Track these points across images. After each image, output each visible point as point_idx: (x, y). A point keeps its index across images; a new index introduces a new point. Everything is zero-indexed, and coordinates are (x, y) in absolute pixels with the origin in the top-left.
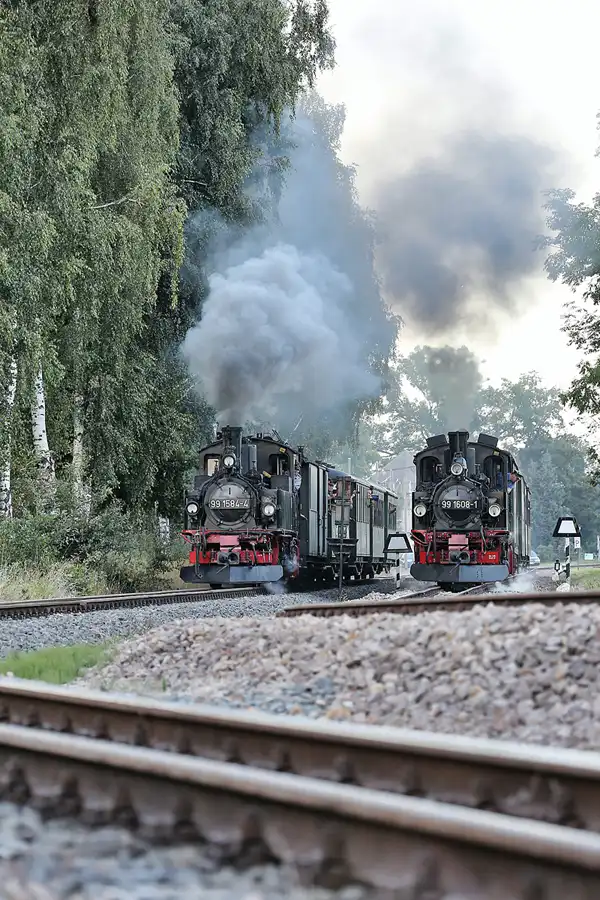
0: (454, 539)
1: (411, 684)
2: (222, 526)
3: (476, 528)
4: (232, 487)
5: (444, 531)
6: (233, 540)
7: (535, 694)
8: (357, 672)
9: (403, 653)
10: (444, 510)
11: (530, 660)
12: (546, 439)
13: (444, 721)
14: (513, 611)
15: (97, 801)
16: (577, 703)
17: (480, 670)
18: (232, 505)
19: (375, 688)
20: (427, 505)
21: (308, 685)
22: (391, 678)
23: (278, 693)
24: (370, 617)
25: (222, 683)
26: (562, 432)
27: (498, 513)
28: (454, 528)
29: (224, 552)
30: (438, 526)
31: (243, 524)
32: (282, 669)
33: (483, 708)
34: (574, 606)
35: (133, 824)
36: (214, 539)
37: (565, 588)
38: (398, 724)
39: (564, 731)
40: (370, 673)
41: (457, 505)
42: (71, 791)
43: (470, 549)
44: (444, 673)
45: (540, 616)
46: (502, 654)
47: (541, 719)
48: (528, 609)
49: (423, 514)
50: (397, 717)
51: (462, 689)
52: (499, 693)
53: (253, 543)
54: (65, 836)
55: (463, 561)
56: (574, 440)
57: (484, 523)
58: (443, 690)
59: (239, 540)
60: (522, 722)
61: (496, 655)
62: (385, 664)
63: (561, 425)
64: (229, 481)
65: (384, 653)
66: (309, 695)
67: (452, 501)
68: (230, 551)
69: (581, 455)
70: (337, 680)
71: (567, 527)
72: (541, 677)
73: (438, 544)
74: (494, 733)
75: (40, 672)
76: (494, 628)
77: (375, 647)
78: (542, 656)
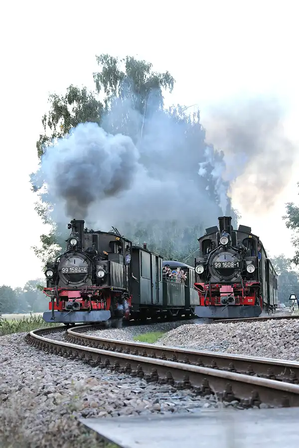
0: (224, 289)
1: (250, 342)
2: (70, 285)
3: (239, 281)
4: (75, 259)
5: (216, 283)
6: (76, 294)
7: (285, 344)
8: (235, 338)
9: (248, 333)
10: (216, 269)
11: (283, 335)
12: (287, 272)
13: (259, 352)
14: (278, 321)
15: (163, 377)
16: (297, 347)
17: (269, 338)
18: (76, 271)
19: (240, 343)
20: (205, 266)
21: (221, 342)
22: (244, 340)
23: (213, 345)
24: (238, 323)
25: (197, 342)
26: (291, 270)
27: (253, 270)
28: (224, 281)
29: (70, 302)
30: (212, 280)
31: (83, 284)
32: (214, 338)
33: (270, 348)
34: (295, 320)
35: (173, 383)
36: (64, 294)
37: (293, 314)
38: (247, 353)
39: (293, 355)
40: (239, 339)
41: (225, 266)
42: (155, 374)
43: (235, 295)
44: (259, 339)
45: (286, 322)
46: (275, 333)
47: (287, 351)
48: (282, 320)
49: (202, 272)
50: (246, 351)
51: (264, 343)
52: (275, 344)
53: (90, 296)
54: (154, 387)
55: (230, 304)
56: (295, 273)
57: (243, 278)
58: (259, 343)
59: (81, 294)
60: (281, 352)
61: (274, 334)
62: (242, 337)
63: (291, 269)
64: (74, 255)
65: (242, 333)
66: (222, 346)
67: (221, 263)
68: (74, 301)
69: (296, 277)
70: (230, 341)
72: (287, 340)
73: (212, 292)
74: (274, 356)
75: (147, 340)
76: (273, 326)
77: (239, 332)
78: (286, 334)
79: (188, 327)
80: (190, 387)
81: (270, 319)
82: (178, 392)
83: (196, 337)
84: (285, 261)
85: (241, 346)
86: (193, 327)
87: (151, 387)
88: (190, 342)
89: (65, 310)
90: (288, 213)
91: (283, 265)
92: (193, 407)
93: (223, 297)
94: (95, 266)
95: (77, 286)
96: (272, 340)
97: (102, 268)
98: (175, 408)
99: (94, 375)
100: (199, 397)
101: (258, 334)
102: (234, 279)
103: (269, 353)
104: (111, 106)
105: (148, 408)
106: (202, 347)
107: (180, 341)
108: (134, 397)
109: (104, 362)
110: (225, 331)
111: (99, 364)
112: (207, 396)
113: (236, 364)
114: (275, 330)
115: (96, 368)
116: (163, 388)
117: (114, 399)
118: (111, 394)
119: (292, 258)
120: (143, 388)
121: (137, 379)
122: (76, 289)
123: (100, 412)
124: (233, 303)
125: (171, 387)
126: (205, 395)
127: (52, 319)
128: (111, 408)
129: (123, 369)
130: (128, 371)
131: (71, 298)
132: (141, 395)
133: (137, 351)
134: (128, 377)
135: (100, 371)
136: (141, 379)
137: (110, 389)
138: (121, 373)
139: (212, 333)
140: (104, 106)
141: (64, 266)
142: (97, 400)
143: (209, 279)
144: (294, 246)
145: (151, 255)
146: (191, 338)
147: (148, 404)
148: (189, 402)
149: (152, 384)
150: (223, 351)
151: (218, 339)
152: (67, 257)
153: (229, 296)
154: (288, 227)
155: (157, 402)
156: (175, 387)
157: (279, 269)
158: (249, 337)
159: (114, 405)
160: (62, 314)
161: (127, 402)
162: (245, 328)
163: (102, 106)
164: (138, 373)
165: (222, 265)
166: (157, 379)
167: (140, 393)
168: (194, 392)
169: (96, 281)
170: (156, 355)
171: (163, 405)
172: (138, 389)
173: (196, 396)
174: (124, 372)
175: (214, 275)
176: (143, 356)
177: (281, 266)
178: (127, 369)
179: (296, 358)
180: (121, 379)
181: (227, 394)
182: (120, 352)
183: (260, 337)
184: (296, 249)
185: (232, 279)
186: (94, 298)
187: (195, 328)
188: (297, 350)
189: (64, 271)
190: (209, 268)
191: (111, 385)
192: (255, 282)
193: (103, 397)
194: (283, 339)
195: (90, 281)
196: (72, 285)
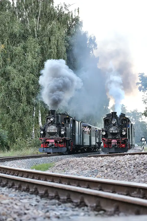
0: (113, 141)
1: (113, 171)
7: (137, 172)
8: (102, 168)
9: (111, 164)
10: (110, 133)
11: (136, 166)
13: (119, 178)
14: (133, 156)
15: (52, 194)
16: (146, 174)
19: (106, 171)
21: (93, 171)
22: (109, 169)
24: (105, 157)
26: (142, 121)
28: (113, 138)
29: (50, 144)
32: (88, 168)
33: (127, 175)
34: (145, 155)
35: (59, 199)
36: (48, 141)
37: (143, 152)
38: (110, 178)
39: (143, 180)
40: (105, 168)
41: (114, 132)
42: (46, 192)
44: (119, 168)
45: (138, 157)
48: (136, 156)
52: (130, 172)
54: (45, 201)
56: (145, 122)
58: (119, 172)
59: (55, 141)
60: (135, 178)
62: (108, 167)
63: (142, 120)
64: (52, 125)
65: (108, 165)
66: (93, 173)
67: (112, 131)
70: (99, 170)
71: (143, 139)
72: (138, 169)
74: (129, 180)
75: (40, 169)
76: (129, 159)
77: (106, 163)
78: (138, 165)
79: (70, 160)
80: (71, 202)
81: (127, 154)
82: (63, 205)
83: (75, 167)
84: (138, 114)
85: (107, 173)
86: (73, 160)
87: (43, 201)
88: (72, 170)
89: (48, 147)
90: (140, 81)
91: (137, 117)
92: (73, 215)
93: (113, 144)
94: (60, 129)
95: (53, 137)
96: (129, 169)
97: (63, 130)
98: (60, 216)
99: (3, 193)
100: (77, 209)
101: (118, 165)
102: (117, 137)
103: (126, 178)
104: (17, 3)
105: (41, 216)
106: (79, 174)
107: (64, 169)
108: (32, 208)
109: (10, 184)
110: (95, 163)
111: (7, 186)
112: (83, 208)
113: (103, 186)
114: (130, 162)
115: (5, 188)
116: (52, 202)
117: (17, 209)
118: (15, 206)
119: (143, 112)
120: (38, 202)
121: (34, 196)
122: (52, 139)
123: (7, 218)
124: (117, 147)
125: (57, 201)
126: (82, 207)
127: (43, 151)
128: (15, 216)
129: (24, 189)
130: (27, 190)
131: (50, 143)
132: (36, 207)
133: (34, 176)
134: (27, 195)
135: (8, 190)
136: (36, 196)
137: (14, 202)
138: (23, 191)
139: (86, 164)
140: (12, 4)
141: (48, 129)
142: (5, 210)
143: (107, 137)
144: (144, 104)
145: (79, 122)
146: (72, 168)
147: (41, 213)
148: (70, 212)
149: (44, 200)
150: (94, 176)
151: (90, 168)
152: (49, 126)
153: (115, 144)
154: (140, 91)
155: (48, 211)
156: (60, 201)
157: (134, 120)
158: (112, 167)
159: (17, 214)
160: (47, 149)
161: (26, 212)
162: (109, 161)
163: (10, 3)
164: (35, 191)
165: (112, 132)
166: (48, 196)
167: (35, 205)
168: (74, 205)
169: (61, 135)
170: (47, 179)
171: (52, 214)
172: (34, 203)
173: (75, 208)
174: (25, 191)
175: (110, 135)
176: (38, 179)
177: (135, 117)
178: (27, 188)
179: (145, 182)
180: (22, 196)
181: (97, 206)
182: (22, 176)
183: (120, 167)
184: (146, 106)
185: (116, 137)
186: (60, 143)
187: (74, 161)
188: (146, 176)
189: (48, 131)
190: (108, 133)
191: (15, 200)
192: (125, 138)
193: (10, 208)
194: (136, 169)
195: (58, 136)
196: (51, 137)
